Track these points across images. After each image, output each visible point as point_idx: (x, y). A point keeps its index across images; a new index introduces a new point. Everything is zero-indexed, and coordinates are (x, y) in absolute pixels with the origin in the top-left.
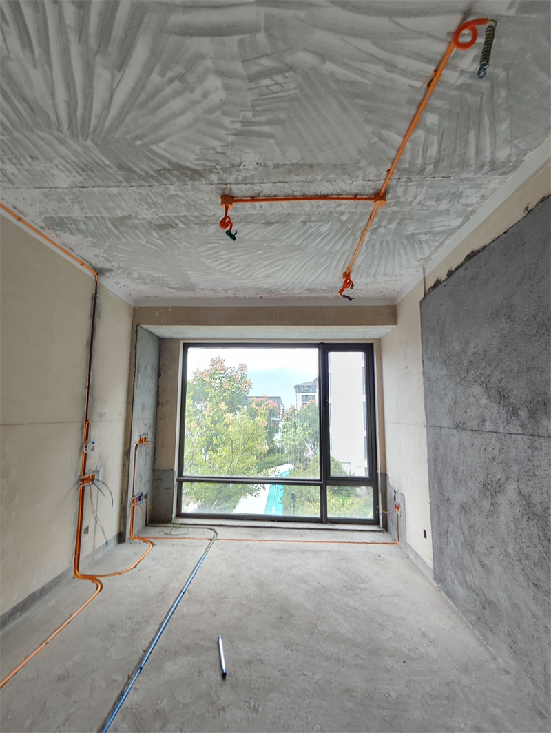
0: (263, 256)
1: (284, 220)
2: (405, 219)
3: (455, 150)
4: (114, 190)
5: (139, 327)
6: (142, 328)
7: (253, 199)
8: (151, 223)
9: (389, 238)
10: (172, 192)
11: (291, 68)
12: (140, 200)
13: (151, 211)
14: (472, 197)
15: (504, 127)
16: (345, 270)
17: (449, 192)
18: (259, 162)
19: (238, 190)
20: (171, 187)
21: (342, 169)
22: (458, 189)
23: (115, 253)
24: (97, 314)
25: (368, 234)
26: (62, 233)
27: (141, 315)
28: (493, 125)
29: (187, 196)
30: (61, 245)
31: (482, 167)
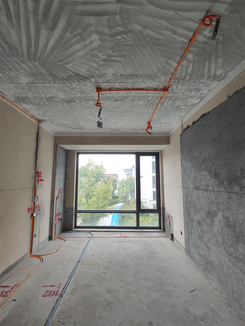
0: (113, 115)
1: (123, 99)
2: (176, 99)
3: (199, 70)
4: (48, 85)
5: (57, 146)
6: (59, 146)
7: (110, 90)
8: (64, 99)
9: (168, 107)
10: (74, 86)
11: (130, 31)
12: (59, 89)
13: (64, 95)
14: (205, 90)
15: (220, 60)
16: (148, 121)
17: (195, 88)
18: (114, 73)
19: (104, 86)
20: (73, 84)
21: (151, 77)
22: (199, 87)
23: (47, 113)
24: (39, 140)
25: (159, 106)
26: (23, 104)
27: (58, 140)
28: (216, 60)
29: (81, 88)
30: (22, 109)
31: (210, 78)
